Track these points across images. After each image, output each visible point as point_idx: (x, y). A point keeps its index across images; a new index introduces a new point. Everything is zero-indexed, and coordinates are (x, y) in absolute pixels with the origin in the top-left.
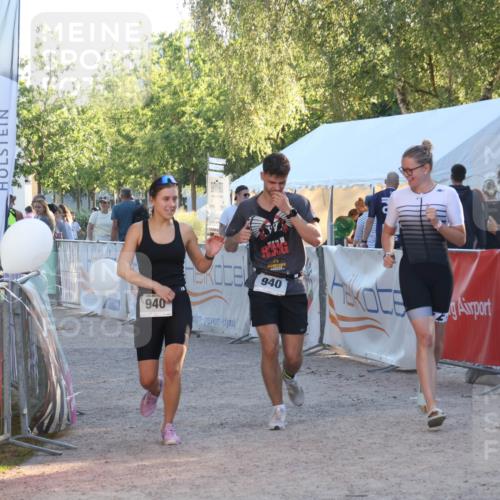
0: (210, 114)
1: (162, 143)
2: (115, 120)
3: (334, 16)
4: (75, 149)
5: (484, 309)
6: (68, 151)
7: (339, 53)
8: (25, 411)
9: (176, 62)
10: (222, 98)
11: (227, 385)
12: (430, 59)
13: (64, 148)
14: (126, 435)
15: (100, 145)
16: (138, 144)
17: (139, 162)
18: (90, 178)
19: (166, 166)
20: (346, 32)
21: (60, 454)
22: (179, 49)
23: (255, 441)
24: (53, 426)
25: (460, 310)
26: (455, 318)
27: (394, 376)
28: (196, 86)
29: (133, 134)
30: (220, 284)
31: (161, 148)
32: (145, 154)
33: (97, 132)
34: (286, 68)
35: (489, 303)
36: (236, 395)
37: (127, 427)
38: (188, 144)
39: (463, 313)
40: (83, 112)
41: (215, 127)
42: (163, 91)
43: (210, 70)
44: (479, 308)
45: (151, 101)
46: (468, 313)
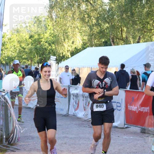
0: (50, 42)
1: (34, 50)
2: (19, 42)
3: (92, 14)
4: (7, 51)
5: (147, 110)
6: (5, 51)
7: (93, 25)
8: (4, 137)
9: (40, 25)
10: (54, 37)
11: (64, 130)
12: (121, 29)
13: (3, 50)
14: (35, 146)
15: (15, 50)
16: (26, 50)
17: (27, 56)
18: (10, 60)
19: (35, 57)
20: (96, 19)
21: (16, 151)
22: (41, 21)
23: (77, 149)
24: (13, 141)
25: (139, 110)
26: (137, 112)
27: (117, 129)
28: (46, 33)
29: (25, 47)
30: (59, 97)
31: (34, 52)
32: (29, 53)
33: (14, 46)
34: (77, 29)
35: (148, 108)
36: (67, 134)
37: (35, 143)
38: (43, 51)
39: (140, 111)
40: (10, 39)
41: (52, 46)
42: (35, 34)
43: (51, 28)
44: (145, 109)
45: (31, 37)
46: (141, 110)
